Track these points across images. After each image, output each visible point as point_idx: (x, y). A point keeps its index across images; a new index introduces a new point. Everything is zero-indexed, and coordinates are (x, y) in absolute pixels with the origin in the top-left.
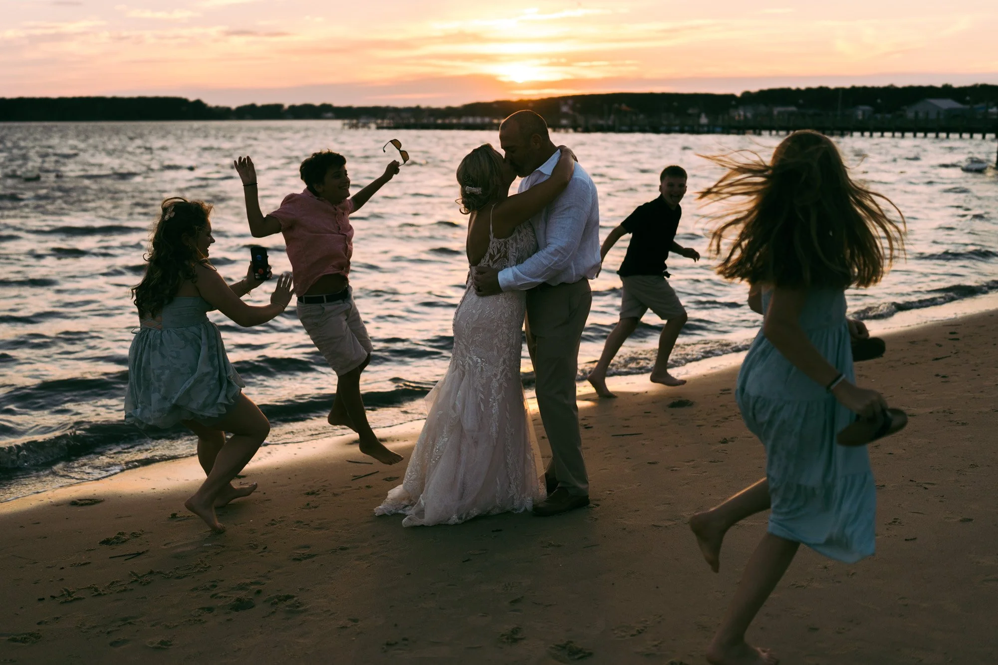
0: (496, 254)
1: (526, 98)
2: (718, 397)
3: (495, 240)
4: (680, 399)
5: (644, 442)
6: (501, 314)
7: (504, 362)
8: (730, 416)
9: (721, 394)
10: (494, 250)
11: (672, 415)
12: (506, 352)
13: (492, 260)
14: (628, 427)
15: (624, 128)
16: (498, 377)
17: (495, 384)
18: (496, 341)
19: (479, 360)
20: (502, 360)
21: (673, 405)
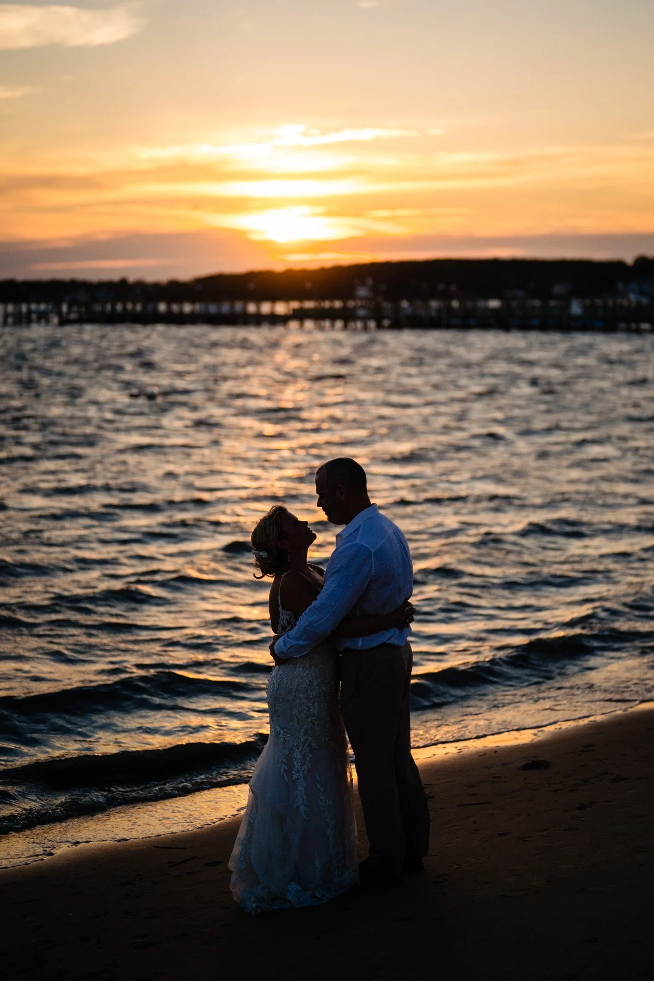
0: (287, 625)
1: (297, 267)
2: (579, 755)
3: (284, 612)
4: (535, 759)
5: (493, 812)
6: (298, 685)
7: (306, 732)
8: (591, 778)
9: (583, 751)
10: (284, 621)
11: (525, 779)
12: (306, 723)
13: (285, 631)
14: (474, 795)
15: (455, 321)
16: (301, 748)
17: (297, 755)
18: (295, 711)
19: (281, 731)
20: (303, 730)
21: (526, 767)
